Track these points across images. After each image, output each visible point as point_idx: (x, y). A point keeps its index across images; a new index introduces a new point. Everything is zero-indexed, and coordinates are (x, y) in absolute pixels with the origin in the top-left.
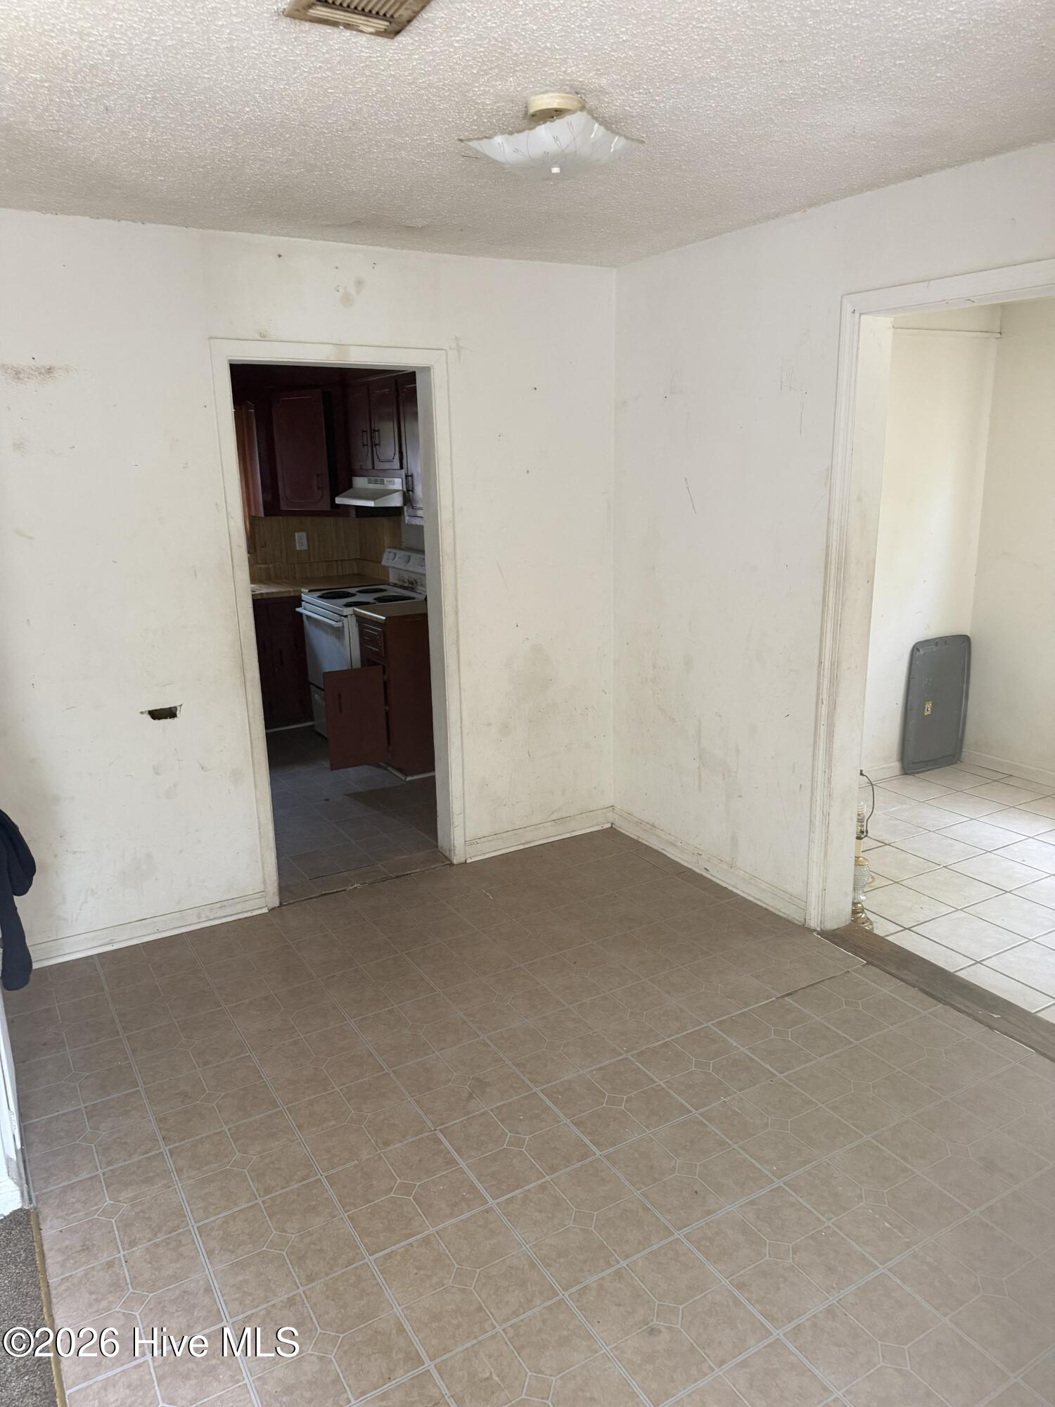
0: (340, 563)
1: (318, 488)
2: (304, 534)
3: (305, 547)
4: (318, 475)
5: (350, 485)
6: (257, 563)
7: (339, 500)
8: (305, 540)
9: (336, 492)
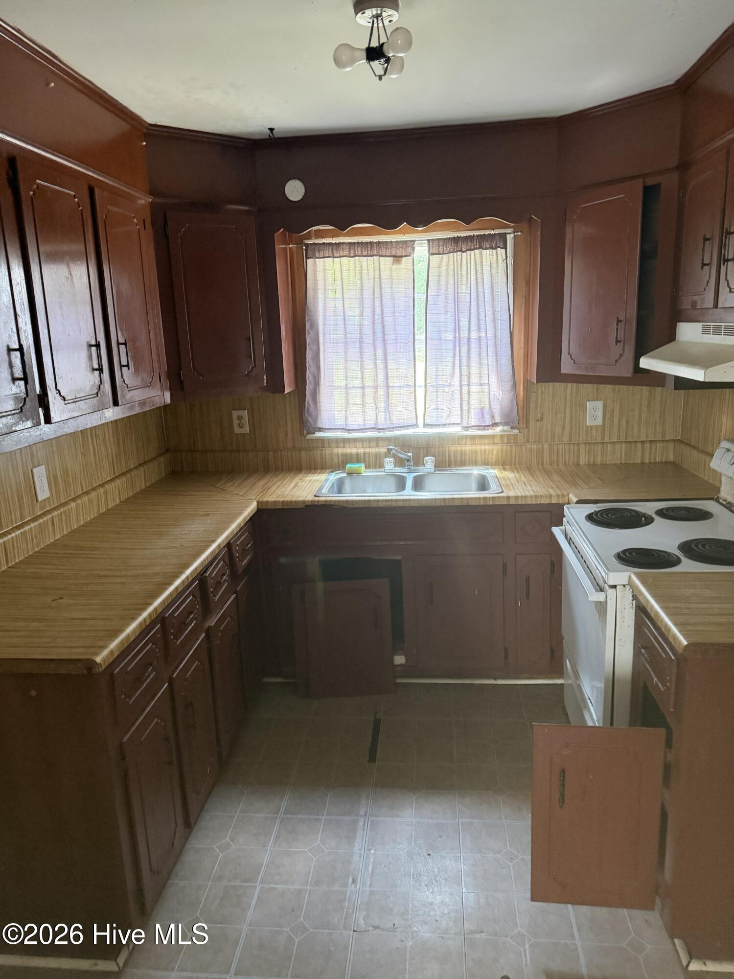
0: (648, 445)
1: (617, 341)
2: (599, 404)
3: (599, 422)
4: (619, 321)
5: (671, 336)
6: (528, 441)
7: (645, 363)
8: (600, 413)
9: (641, 350)
